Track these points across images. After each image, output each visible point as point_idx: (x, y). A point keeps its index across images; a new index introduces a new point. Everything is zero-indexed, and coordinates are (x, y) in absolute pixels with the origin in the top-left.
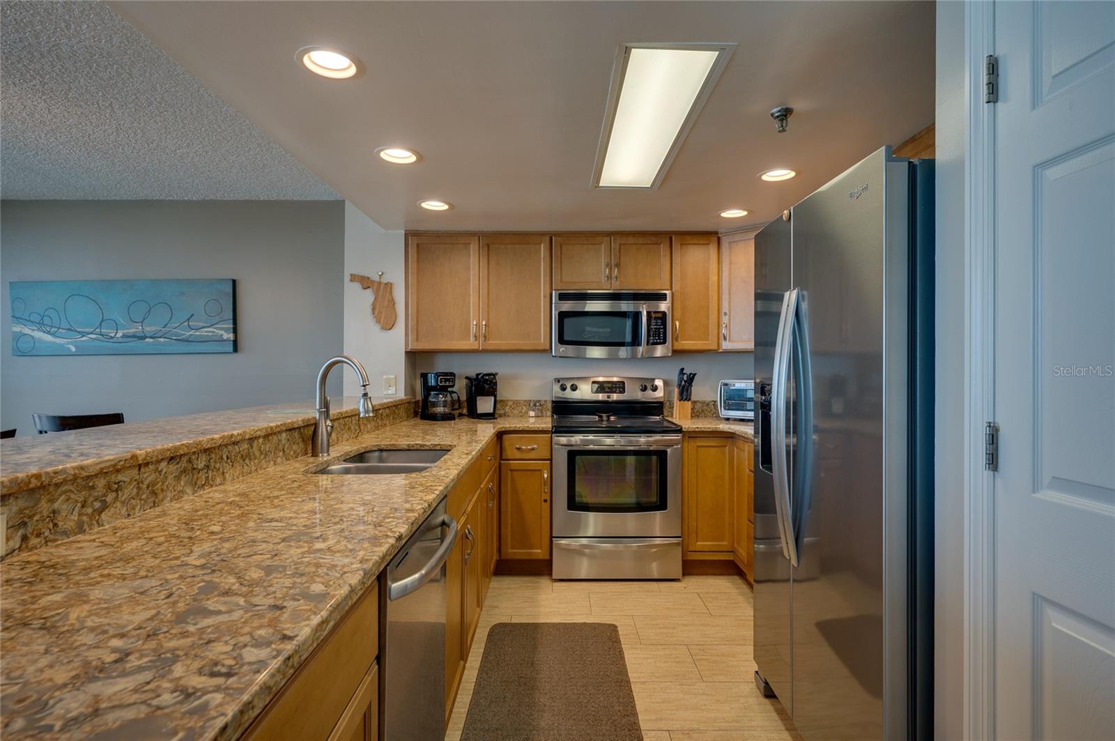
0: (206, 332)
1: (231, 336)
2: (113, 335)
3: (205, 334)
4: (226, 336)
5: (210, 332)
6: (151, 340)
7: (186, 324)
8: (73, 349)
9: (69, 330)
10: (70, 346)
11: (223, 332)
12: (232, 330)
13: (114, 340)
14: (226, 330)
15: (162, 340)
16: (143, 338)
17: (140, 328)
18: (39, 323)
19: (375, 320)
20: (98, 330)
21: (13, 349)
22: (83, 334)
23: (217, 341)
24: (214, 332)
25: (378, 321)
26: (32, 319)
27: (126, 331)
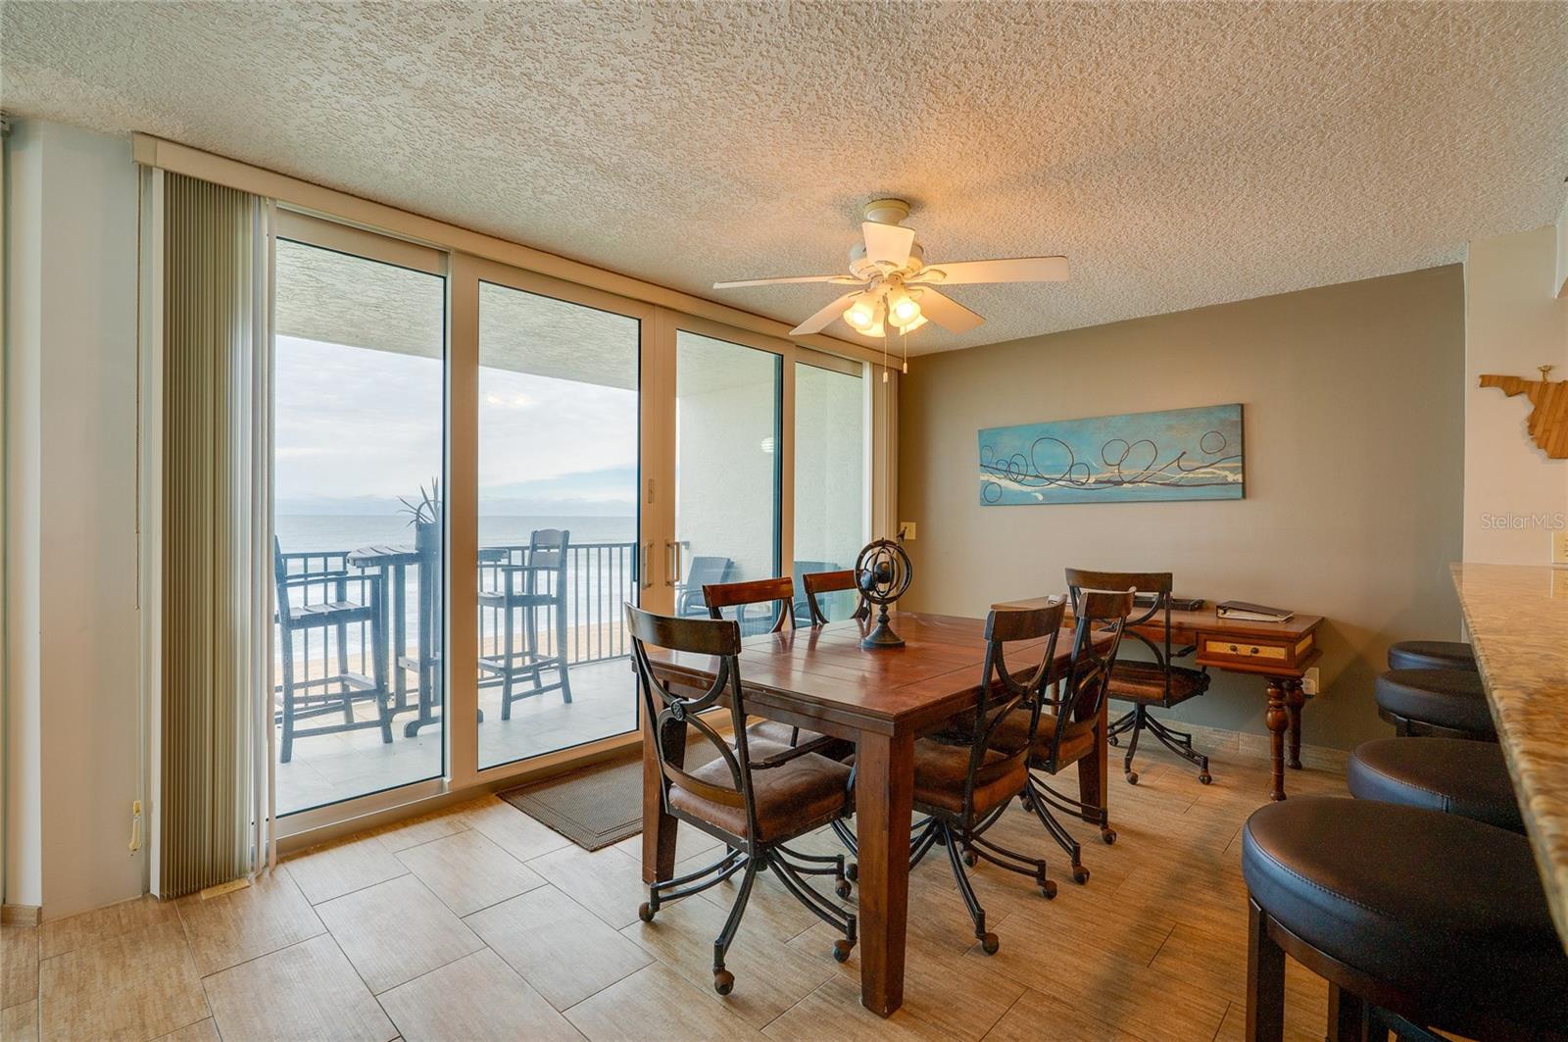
0: (1203, 473)
1: (1239, 477)
2: (1084, 481)
3: (1201, 476)
4: (1231, 478)
5: (1208, 473)
6: (1130, 486)
7: (1176, 464)
8: (1041, 497)
9: (1037, 476)
10: (1037, 494)
11: (1227, 473)
12: (1240, 470)
13: (1086, 486)
14: (1232, 470)
15: (1144, 485)
16: (1121, 483)
17: (1117, 471)
18: (1006, 471)
19: (1534, 444)
20: (1068, 476)
21: (981, 499)
22: (1051, 481)
23: (1217, 484)
24: (1214, 473)
25: (1542, 444)
26: (999, 467)
27: (1099, 476)
